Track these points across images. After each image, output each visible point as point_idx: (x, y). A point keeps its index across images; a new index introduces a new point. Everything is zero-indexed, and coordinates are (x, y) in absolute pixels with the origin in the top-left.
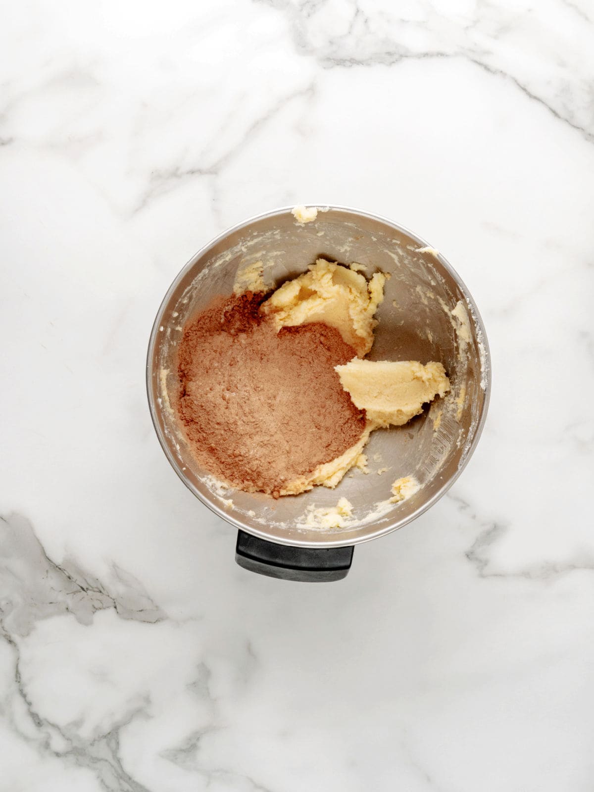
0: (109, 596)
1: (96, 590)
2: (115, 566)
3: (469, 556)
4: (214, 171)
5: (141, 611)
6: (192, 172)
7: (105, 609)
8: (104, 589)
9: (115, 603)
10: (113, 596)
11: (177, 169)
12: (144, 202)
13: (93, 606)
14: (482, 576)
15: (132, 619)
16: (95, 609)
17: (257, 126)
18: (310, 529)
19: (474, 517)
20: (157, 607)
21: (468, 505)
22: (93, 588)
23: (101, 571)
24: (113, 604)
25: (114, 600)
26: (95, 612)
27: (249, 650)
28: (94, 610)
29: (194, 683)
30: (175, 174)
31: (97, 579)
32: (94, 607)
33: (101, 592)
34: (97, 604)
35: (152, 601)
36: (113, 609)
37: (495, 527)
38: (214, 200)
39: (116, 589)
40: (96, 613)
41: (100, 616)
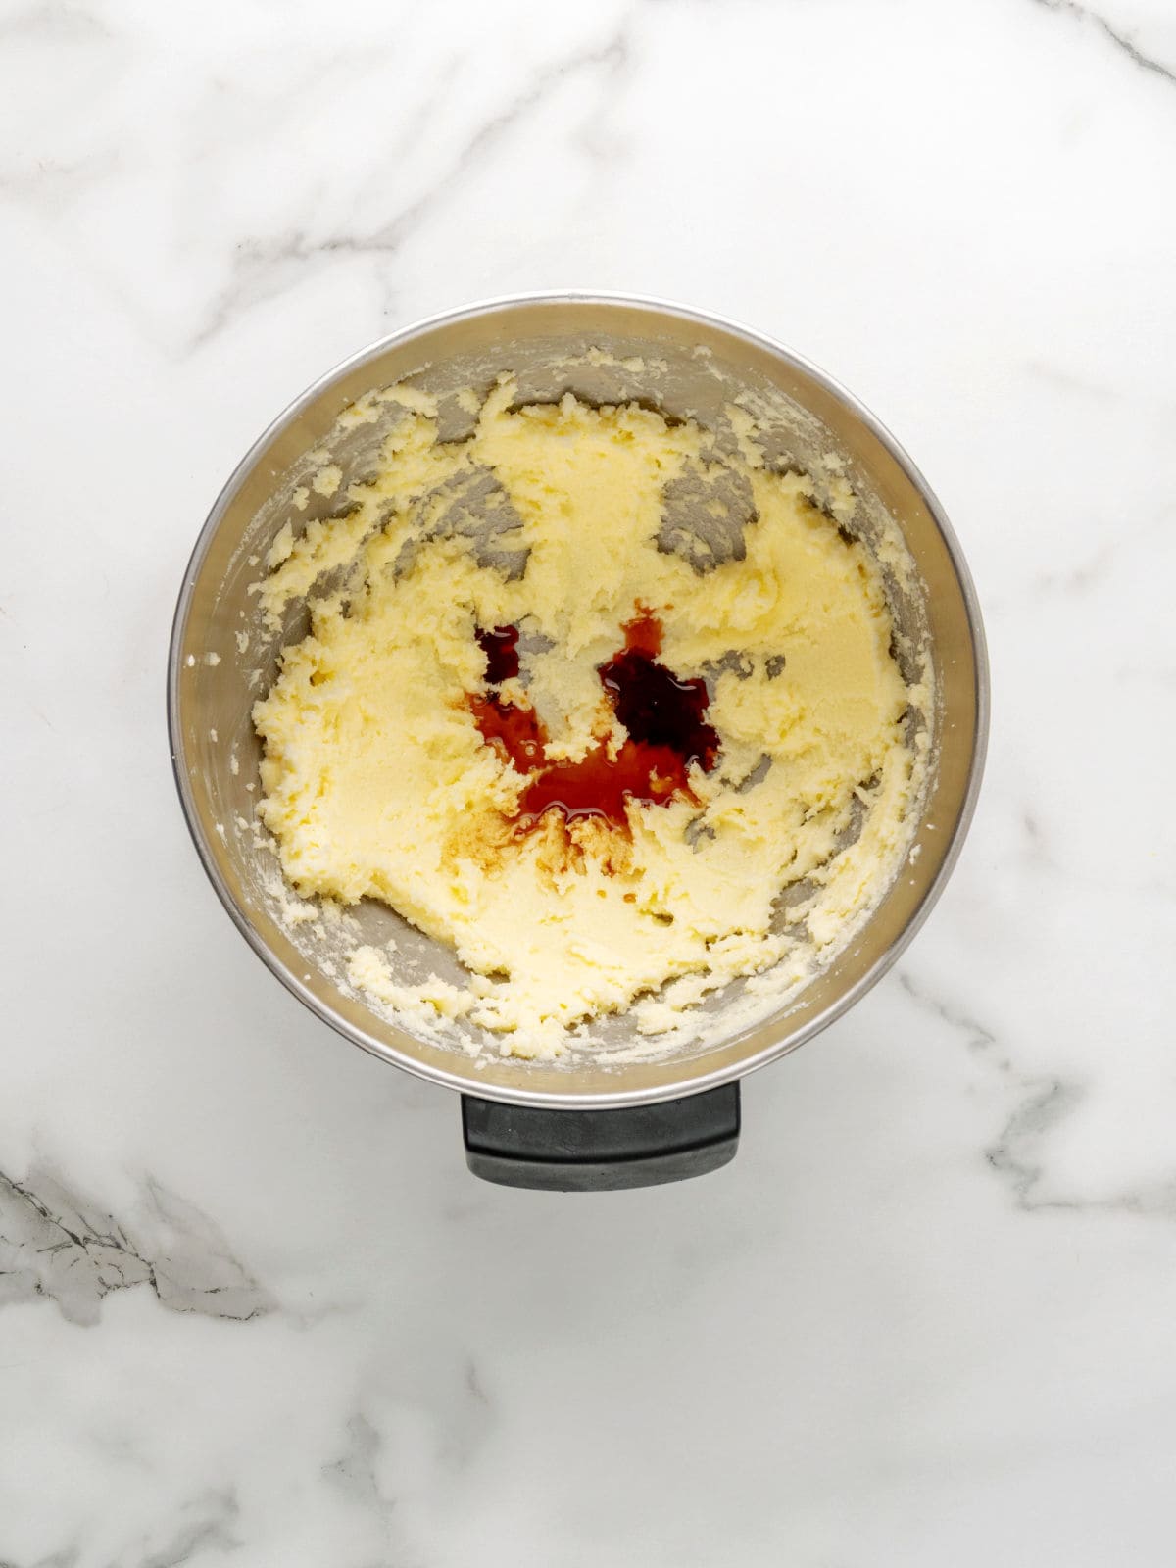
0: (137, 1256)
1: (110, 1242)
2: (151, 1185)
3: (995, 1158)
4: (386, 243)
5: (215, 1291)
6: (334, 246)
7: (127, 1286)
8: (125, 1239)
9: (152, 1271)
10: (149, 1259)
11: (299, 237)
12: (219, 318)
13: (101, 1280)
14: (1026, 1207)
15: (192, 1310)
16: (106, 1287)
17: (488, 136)
18: (631, 1060)
19: (1006, 1066)
20: (252, 1281)
21: (993, 1039)
22: (99, 1236)
23: (121, 1199)
24: (148, 1275)
25: (149, 1264)
26: (106, 1293)
27: (472, 1382)
28: (103, 1289)
29: (340, 1463)
30: (294, 249)
31: (110, 1216)
32: (103, 1283)
33: (118, 1246)
34: (111, 1276)
35: (240, 1267)
36: (146, 1287)
37: (1056, 1088)
38: (386, 313)
39: (156, 1239)
40: (106, 1298)
41: (118, 1303)
